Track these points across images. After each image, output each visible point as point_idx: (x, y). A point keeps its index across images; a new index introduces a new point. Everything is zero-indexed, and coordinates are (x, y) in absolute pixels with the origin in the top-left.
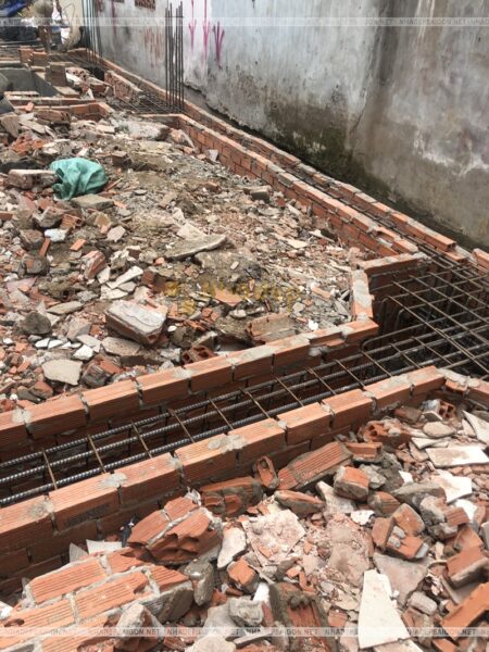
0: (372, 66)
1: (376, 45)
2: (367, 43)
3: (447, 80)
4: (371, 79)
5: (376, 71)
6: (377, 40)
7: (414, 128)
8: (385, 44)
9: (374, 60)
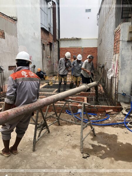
2: (42, 65)
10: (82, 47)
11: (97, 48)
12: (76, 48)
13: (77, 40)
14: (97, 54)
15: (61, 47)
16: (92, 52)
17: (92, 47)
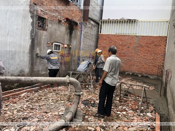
0: (30, 63)
1: (30, 60)
2: (28, 60)
3: (43, 62)
4: (30, 66)
5: (31, 64)
6: (30, 59)
7: (39, 70)
8: (32, 60)
9: (30, 62)
10: (137, 35)
11: (167, 37)
12: (127, 36)
13: (130, 23)
14: (165, 49)
15: (101, 33)
16: (155, 45)
17: (155, 35)
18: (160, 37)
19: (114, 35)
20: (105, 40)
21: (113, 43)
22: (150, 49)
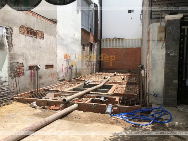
10: (125, 47)
11: (141, 48)
13: (120, 40)
14: (141, 54)
15: (103, 48)
16: (135, 53)
17: (135, 47)
18: (137, 48)
19: (111, 48)
20: (106, 51)
21: (111, 53)
22: (133, 55)
